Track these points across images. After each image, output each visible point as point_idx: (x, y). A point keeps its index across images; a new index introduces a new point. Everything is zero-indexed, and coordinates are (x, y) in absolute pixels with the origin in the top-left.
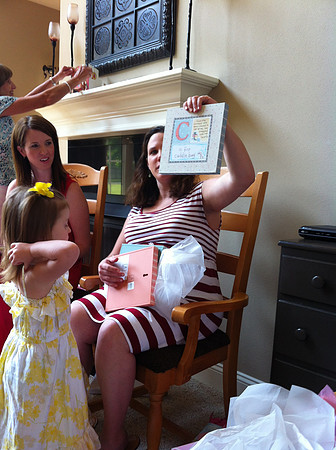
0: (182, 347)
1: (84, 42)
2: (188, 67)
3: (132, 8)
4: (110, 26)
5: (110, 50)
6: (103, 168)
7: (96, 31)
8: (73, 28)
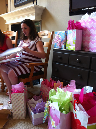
2: (37, 4)
6: (17, 32)
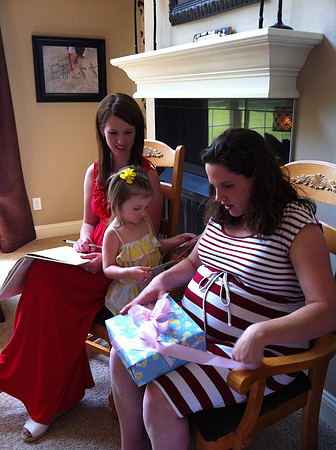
0: (244, 405)
6: (179, 148)
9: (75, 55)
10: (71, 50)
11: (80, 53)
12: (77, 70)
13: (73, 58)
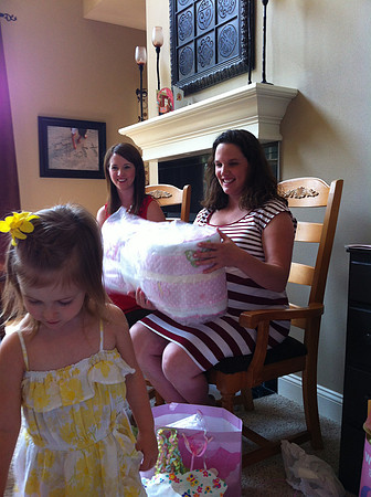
1: (169, 64)
2: (264, 81)
3: (213, 26)
4: (192, 45)
5: (193, 70)
6: (186, 187)
7: (180, 52)
8: (158, 51)
9: (77, 135)
10: (74, 131)
11: (82, 134)
12: (79, 149)
13: (75, 138)
